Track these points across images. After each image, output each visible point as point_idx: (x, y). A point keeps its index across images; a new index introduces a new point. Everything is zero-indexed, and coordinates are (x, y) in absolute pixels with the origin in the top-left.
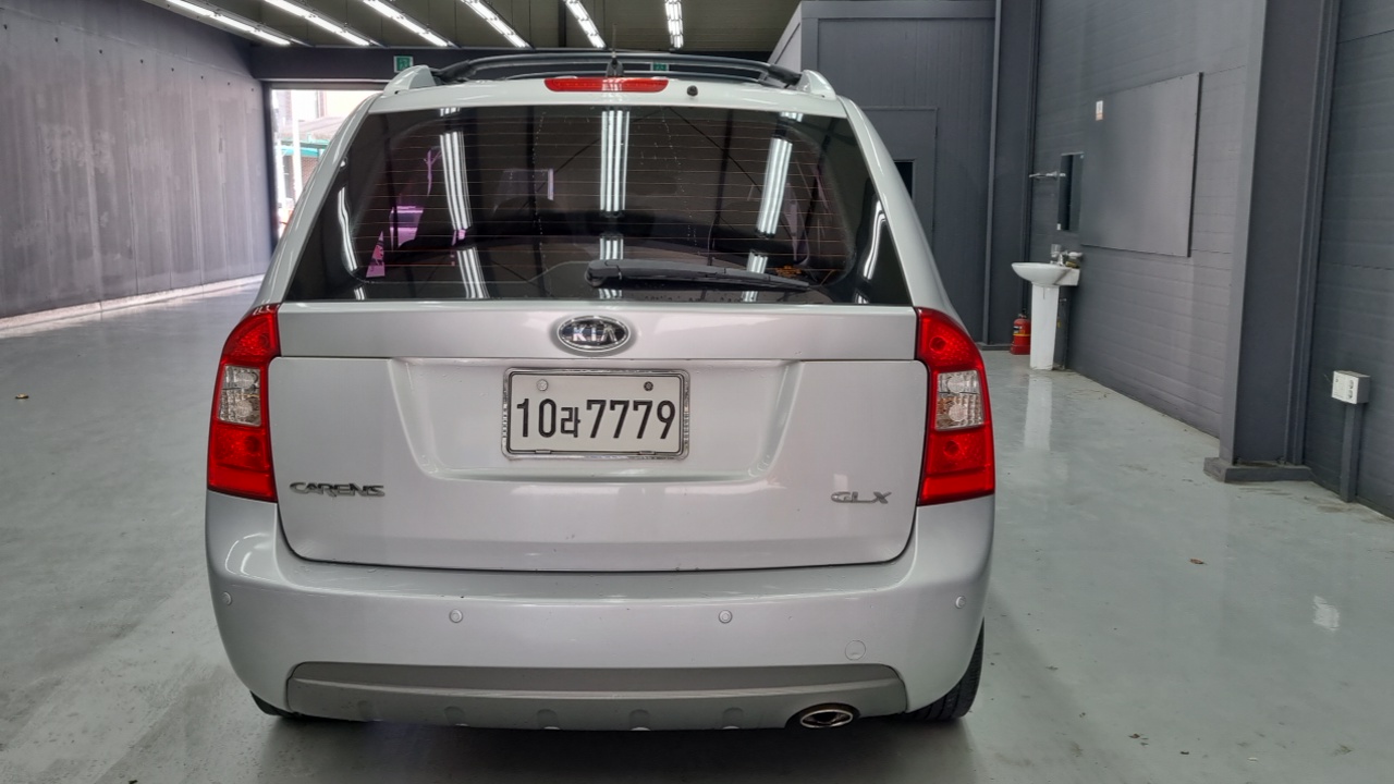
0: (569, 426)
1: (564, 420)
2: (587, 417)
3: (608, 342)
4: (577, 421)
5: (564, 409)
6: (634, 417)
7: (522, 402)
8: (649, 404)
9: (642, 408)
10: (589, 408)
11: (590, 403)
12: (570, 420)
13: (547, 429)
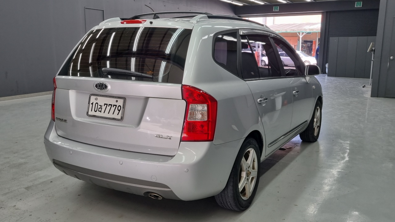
0: (100, 110)
1: (99, 108)
2: (104, 108)
3: (104, 89)
4: (102, 109)
5: (100, 105)
6: (113, 109)
7: (92, 103)
8: (116, 106)
9: (115, 107)
10: (104, 106)
11: (105, 104)
12: (100, 108)
13: (96, 110)
